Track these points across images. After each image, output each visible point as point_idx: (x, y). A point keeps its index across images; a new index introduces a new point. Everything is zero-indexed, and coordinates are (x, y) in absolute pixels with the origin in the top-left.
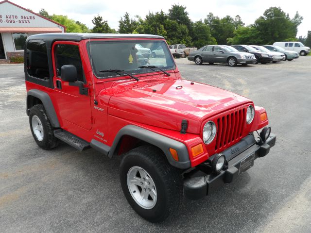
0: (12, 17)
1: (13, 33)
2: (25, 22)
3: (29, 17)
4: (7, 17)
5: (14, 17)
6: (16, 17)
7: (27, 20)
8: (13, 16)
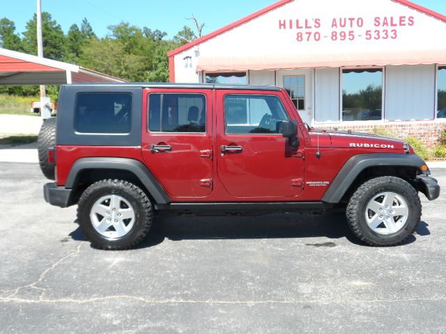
0: (348, 22)
1: (346, 71)
2: (382, 34)
3: (396, 21)
4: (334, 25)
5: (355, 22)
6: (360, 22)
7: (389, 28)
8: (351, 19)
